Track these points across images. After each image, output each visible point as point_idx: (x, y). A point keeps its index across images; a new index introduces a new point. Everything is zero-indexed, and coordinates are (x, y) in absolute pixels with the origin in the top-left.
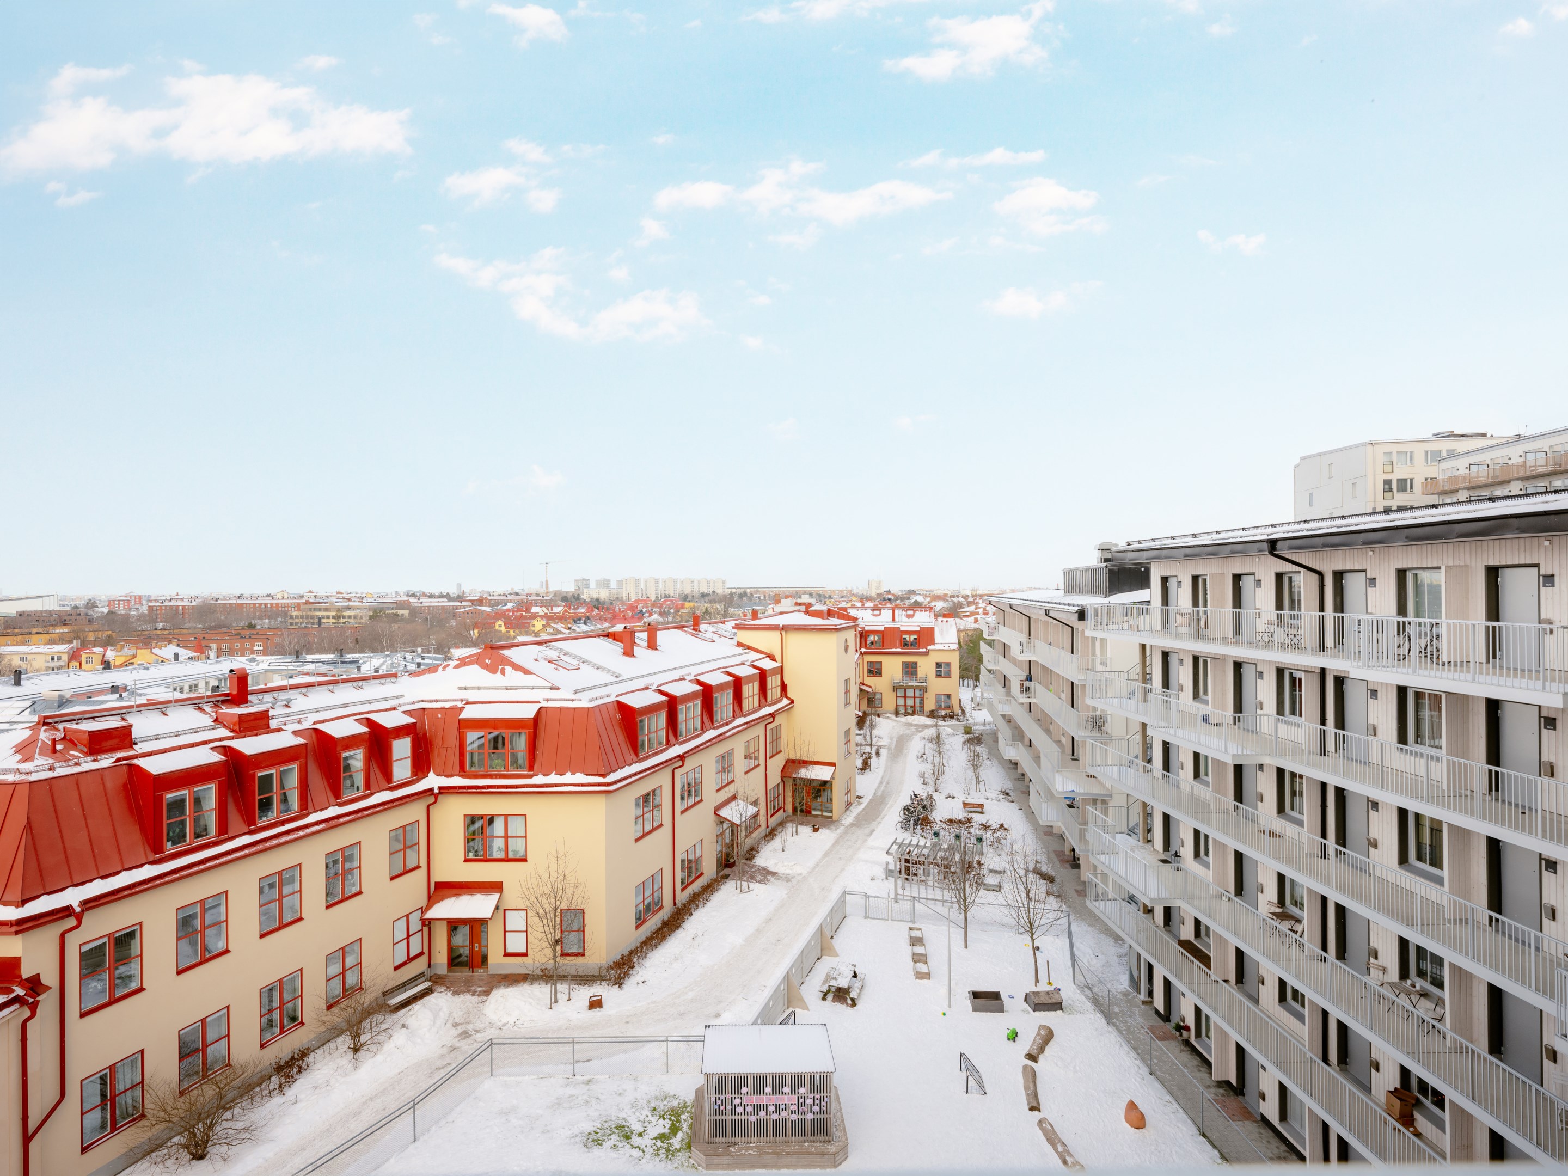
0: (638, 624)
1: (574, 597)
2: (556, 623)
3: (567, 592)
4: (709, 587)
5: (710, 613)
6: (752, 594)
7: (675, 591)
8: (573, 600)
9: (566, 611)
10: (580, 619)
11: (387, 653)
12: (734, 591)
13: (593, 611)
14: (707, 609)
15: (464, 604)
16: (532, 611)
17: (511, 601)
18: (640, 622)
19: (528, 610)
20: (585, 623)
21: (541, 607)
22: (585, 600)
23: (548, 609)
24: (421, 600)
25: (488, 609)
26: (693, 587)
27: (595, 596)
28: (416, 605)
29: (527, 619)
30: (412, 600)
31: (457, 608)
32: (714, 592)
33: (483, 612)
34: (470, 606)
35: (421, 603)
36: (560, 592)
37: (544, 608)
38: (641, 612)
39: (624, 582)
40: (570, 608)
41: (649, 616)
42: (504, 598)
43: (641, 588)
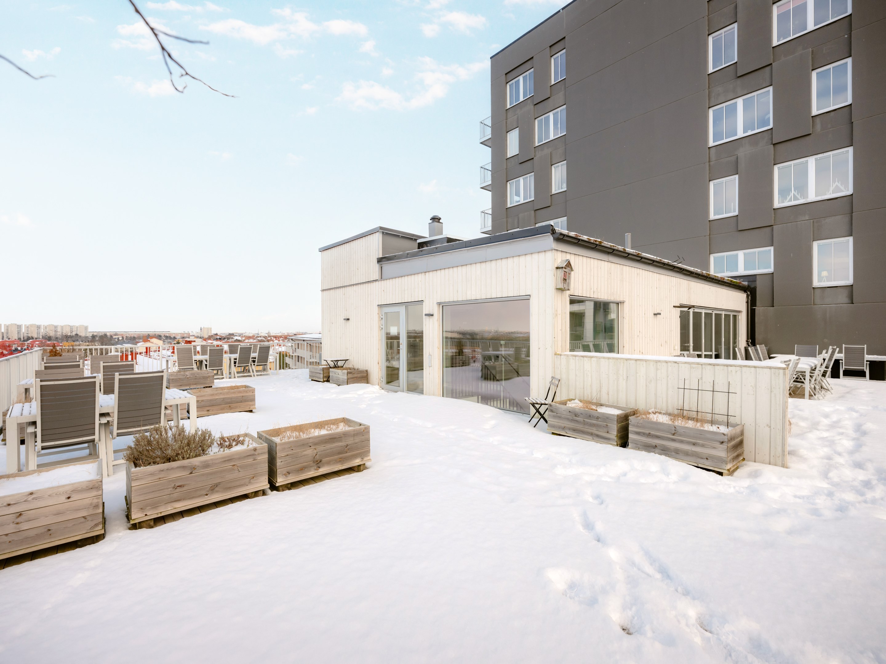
4: (72, 331)
12: (95, 334)
32: (77, 335)
43: (2, 331)
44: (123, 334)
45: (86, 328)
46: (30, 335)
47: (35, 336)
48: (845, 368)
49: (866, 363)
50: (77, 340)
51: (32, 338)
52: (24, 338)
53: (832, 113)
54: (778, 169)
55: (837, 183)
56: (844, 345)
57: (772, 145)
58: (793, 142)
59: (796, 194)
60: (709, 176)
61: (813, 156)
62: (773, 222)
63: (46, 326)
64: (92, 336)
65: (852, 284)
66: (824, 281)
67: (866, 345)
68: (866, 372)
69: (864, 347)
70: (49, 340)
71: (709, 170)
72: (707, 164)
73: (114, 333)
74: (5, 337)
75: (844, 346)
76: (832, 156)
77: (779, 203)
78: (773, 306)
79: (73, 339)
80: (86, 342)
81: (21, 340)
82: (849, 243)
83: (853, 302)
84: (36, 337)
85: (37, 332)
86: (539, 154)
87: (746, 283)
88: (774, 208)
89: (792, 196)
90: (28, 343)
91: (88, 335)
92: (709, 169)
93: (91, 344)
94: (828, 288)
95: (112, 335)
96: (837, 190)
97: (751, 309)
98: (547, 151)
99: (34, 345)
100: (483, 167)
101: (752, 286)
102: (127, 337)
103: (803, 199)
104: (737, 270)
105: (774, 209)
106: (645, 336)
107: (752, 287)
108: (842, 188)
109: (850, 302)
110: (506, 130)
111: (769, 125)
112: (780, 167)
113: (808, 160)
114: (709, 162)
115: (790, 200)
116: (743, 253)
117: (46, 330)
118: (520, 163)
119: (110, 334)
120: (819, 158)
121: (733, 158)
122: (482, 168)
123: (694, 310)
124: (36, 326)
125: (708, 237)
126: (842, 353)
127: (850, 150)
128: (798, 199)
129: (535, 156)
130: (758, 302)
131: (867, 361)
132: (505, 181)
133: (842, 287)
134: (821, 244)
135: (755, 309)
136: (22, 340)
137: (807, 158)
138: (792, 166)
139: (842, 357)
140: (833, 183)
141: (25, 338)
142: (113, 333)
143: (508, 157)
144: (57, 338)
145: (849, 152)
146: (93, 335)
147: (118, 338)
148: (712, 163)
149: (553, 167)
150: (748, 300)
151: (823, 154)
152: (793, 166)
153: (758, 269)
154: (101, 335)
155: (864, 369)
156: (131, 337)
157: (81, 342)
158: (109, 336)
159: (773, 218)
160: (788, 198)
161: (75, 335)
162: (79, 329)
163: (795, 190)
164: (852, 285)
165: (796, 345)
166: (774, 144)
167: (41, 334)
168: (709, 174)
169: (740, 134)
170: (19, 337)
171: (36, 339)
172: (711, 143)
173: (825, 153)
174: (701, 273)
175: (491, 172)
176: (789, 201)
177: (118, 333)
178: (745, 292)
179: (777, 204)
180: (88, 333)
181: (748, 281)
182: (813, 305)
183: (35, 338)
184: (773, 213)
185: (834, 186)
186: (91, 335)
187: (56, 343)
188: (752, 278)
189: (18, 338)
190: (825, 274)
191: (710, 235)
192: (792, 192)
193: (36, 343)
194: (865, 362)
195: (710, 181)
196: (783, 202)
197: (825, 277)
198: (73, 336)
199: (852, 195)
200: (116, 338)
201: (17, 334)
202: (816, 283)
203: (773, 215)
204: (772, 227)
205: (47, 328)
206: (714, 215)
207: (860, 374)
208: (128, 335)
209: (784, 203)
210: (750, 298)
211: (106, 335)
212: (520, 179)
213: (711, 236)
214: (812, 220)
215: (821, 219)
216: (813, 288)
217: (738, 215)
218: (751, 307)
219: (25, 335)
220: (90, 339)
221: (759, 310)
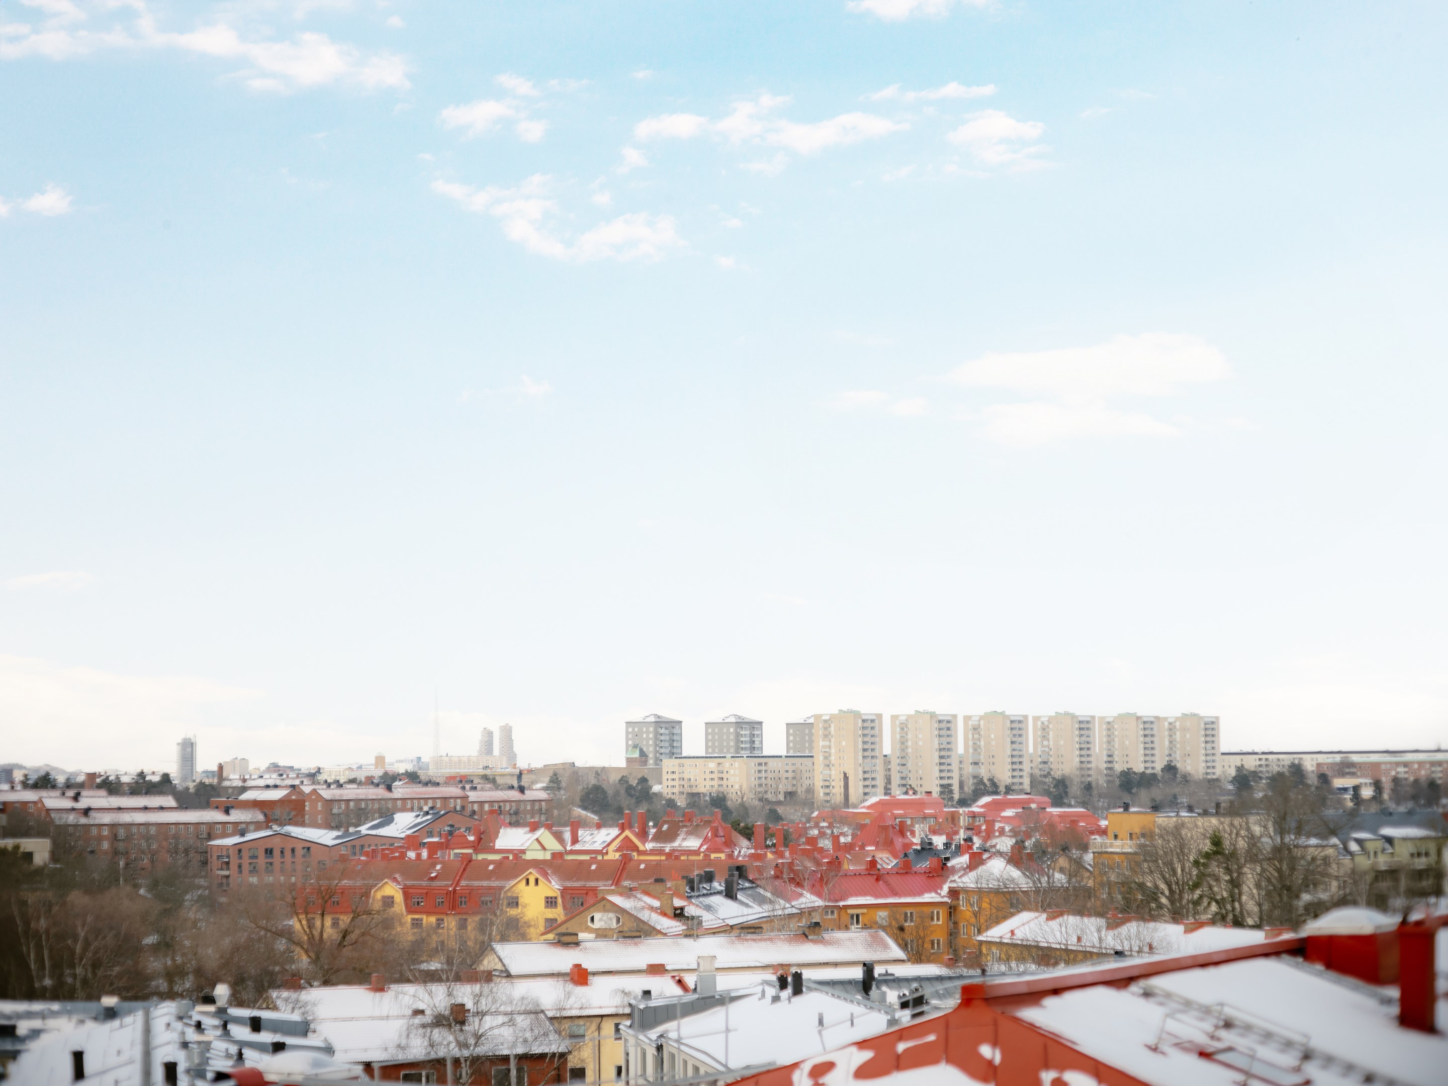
0: (928, 897)
1: (629, 789)
2: (629, 893)
3: (599, 772)
4: (1149, 749)
5: (1233, 855)
6: (1324, 778)
7: (1016, 761)
8: (625, 801)
9: (627, 845)
10: (709, 877)
11: (110, 1001)
12: (1251, 763)
13: (730, 843)
14: (1217, 842)
15: (236, 816)
16: (500, 844)
17: (405, 805)
18: (935, 889)
19: (483, 842)
20: (730, 894)
21: (534, 828)
22: (671, 803)
23: (559, 837)
24: (83, 803)
25: (327, 837)
26: (1085, 748)
27: (705, 786)
28: (71, 818)
29: (490, 876)
30: (53, 801)
31: (211, 831)
32: (1170, 769)
33: (309, 847)
34: (258, 826)
35: (86, 812)
36: (575, 772)
37: (542, 833)
38: (927, 848)
39: (819, 731)
40: (643, 835)
41: (972, 867)
42: (380, 792)
43: (885, 753)
44: (1376, 766)
45: (1210, 729)
46: (984, 773)
47: (1004, 776)
50: (1173, 803)
51: (993, 788)
52: (961, 785)
63: (1045, 719)
64: (1235, 778)
70: (1058, 801)
73: (1338, 758)
74: (896, 780)
79: (1157, 793)
80: (1205, 813)
81: (951, 799)
84: (1009, 781)
85: (1009, 753)
90: (974, 816)
91: (1218, 772)
93: (1232, 824)
95: (1329, 773)
99: (998, 825)
102: (1396, 780)
117: (1046, 743)
119: (1319, 765)
124: (1008, 724)
136: (956, 796)
141: (966, 789)
142: (1329, 759)
144: (1088, 787)
146: (1240, 769)
147: (1356, 789)
154: (1276, 769)
156: (1416, 781)
157: (1184, 814)
158: (1313, 780)
161: (1163, 770)
162: (1178, 736)
167: (1027, 767)
170: (945, 782)
171: (1009, 790)
177: (1355, 758)
180: (1218, 758)
183: (1002, 789)
186: (1233, 772)
187: (1081, 816)
189: (941, 786)
193: (1004, 814)
198: (1154, 776)
200: (1345, 790)
201: (937, 768)
205: (1051, 733)
208: (1401, 769)
211: (1297, 770)
219: (969, 770)
220: (1229, 792)
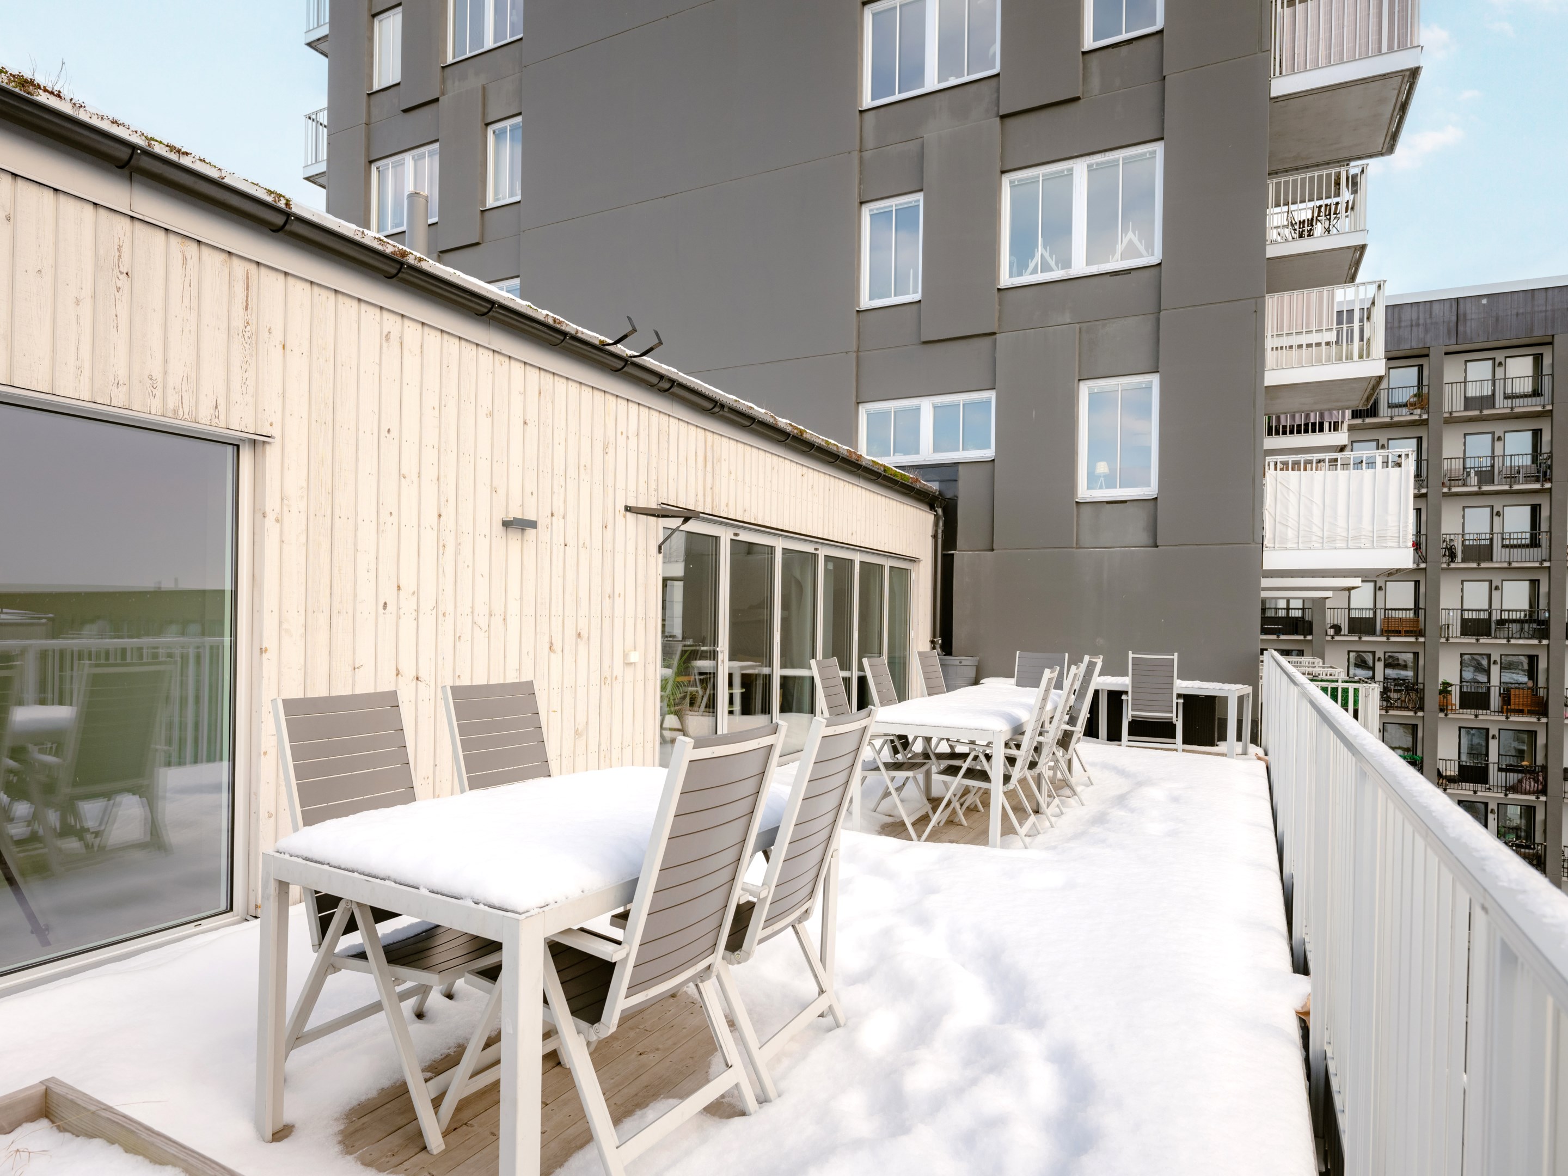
48: (1133, 716)
49: (1177, 703)
53: (1124, 50)
54: (1011, 187)
55: (1130, 235)
56: (1130, 652)
57: (998, 118)
58: (1043, 114)
59: (1047, 255)
60: (860, 188)
61: (1083, 159)
62: (997, 325)
65: (1156, 496)
66: (1101, 488)
67: (1176, 654)
68: (1175, 725)
69: (1173, 659)
71: (861, 175)
72: (856, 155)
75: (1131, 655)
76: (1123, 164)
77: (1011, 276)
78: (993, 550)
82: (1151, 391)
83: (1156, 543)
86: (455, 88)
87: (934, 486)
88: (999, 287)
89: (1038, 261)
92: (861, 170)
94: (1108, 505)
96: (1130, 251)
97: (944, 556)
98: (474, 81)
100: (314, 117)
101: (949, 495)
103: (1062, 269)
104: (917, 452)
105: (999, 289)
106: (436, 607)
107: (948, 497)
108: (1141, 248)
109: (1150, 542)
110: (370, 9)
111: (994, 67)
112: (1014, 182)
113: (1072, 169)
114: (861, 151)
115: (1035, 271)
116: (931, 405)
118: (405, 111)
120: (1097, 164)
121: (913, 146)
122: (310, 118)
123: (736, 535)
125: (855, 354)
126: (1127, 675)
127: (1158, 148)
128: (1051, 270)
129: (443, 94)
130: (961, 540)
131: (1179, 696)
132: (363, 161)
133: (1135, 503)
134: (1096, 391)
135: (953, 555)
137: (1071, 161)
138: (1039, 181)
139: (1127, 686)
140: (1124, 235)
143: (374, 90)
145: (1155, 157)
148: (867, 155)
149: (490, 130)
150: (936, 531)
151: (1103, 154)
152: (1043, 180)
153: (963, 450)
155: (1172, 719)
159: (997, 314)
160: (1031, 266)
163: (1045, 247)
164: (1156, 498)
165: (1018, 652)
166: (1003, 117)
168: (860, 184)
169: (932, 82)
172: (867, 101)
173: (1107, 154)
174: (770, 420)
175: (325, 130)
176: (1031, 274)
178: (931, 510)
179: (1006, 279)
181: (941, 481)
182: (1077, 548)
184: (997, 299)
185: (1126, 241)
188: (949, 471)
190: (1102, 468)
191: (858, 351)
192: (1038, 251)
194: (1175, 701)
195: (861, 203)
196: (1020, 274)
197: (1104, 476)
199: (1160, 264)
202: (1084, 492)
203: (997, 307)
204: (993, 337)
206: (871, 298)
207: (1162, 730)
209: (1022, 275)
210: (941, 524)
212: (404, 159)
213: (861, 354)
214: (1078, 326)
215: (1097, 323)
216: (1077, 502)
217: (920, 301)
218: (943, 549)
221: (961, 557)
